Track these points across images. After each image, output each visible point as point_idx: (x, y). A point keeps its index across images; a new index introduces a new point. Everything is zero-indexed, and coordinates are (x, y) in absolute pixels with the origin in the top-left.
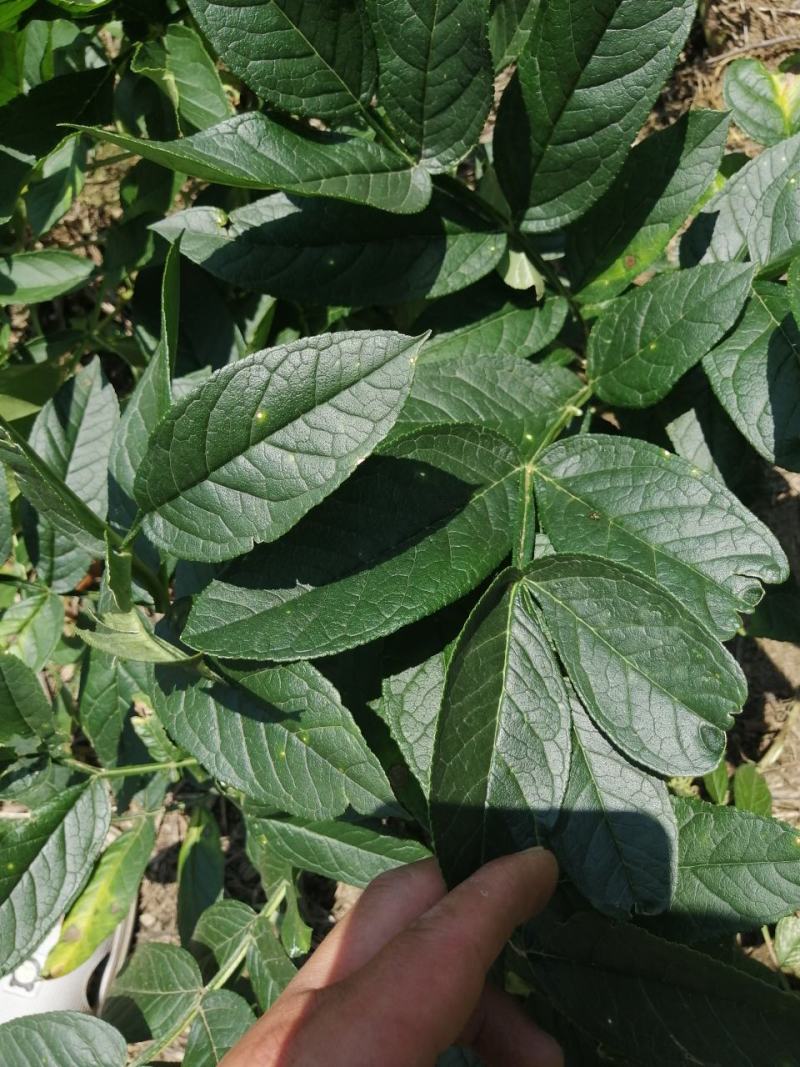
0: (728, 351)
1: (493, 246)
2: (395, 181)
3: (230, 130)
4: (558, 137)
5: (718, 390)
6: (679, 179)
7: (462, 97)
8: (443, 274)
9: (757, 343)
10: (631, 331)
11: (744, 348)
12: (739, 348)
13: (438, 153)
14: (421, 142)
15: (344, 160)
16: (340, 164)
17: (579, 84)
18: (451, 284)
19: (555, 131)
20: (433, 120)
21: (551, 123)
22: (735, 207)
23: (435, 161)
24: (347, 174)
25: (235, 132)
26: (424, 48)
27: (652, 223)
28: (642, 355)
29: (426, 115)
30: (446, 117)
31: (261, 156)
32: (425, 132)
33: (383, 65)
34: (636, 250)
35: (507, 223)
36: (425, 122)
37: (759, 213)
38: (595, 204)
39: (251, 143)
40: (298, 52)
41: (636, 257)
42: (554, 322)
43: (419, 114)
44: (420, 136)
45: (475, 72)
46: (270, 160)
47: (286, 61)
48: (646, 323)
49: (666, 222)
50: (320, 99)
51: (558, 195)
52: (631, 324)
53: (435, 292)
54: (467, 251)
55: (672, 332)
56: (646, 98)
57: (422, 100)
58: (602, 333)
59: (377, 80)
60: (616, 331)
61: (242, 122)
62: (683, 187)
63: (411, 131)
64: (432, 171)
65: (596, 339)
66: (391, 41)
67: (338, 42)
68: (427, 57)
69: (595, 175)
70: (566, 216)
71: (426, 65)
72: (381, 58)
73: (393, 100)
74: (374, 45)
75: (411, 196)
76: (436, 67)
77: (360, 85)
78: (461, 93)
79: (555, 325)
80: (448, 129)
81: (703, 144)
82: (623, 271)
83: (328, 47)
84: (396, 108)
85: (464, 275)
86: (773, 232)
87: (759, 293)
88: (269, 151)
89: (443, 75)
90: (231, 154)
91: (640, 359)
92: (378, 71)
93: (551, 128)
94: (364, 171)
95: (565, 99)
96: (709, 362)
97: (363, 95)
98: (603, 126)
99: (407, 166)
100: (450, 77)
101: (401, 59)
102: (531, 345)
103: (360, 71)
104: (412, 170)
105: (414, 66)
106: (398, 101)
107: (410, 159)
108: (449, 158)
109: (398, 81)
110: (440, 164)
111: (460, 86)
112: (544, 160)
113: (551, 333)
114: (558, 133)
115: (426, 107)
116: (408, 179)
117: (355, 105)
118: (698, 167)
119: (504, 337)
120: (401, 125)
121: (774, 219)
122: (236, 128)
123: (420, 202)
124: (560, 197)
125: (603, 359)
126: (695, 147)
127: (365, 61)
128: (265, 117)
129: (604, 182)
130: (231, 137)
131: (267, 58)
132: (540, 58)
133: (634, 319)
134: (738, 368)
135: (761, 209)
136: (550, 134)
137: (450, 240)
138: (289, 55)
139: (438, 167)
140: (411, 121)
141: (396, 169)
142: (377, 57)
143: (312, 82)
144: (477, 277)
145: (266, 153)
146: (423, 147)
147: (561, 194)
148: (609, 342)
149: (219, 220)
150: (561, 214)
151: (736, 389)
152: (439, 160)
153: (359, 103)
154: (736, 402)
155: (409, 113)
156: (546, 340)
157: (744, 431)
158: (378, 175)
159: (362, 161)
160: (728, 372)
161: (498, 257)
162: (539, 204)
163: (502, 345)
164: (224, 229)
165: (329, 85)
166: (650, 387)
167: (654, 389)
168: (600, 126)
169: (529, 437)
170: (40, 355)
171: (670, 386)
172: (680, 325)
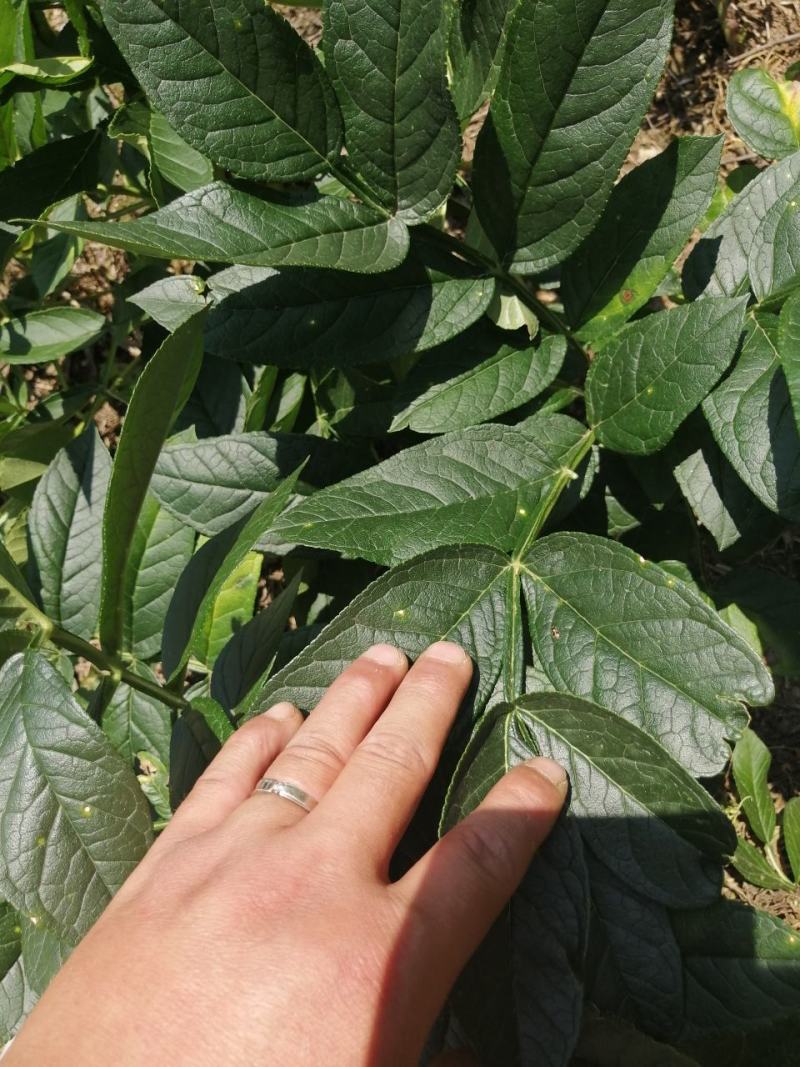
0: (728, 393)
1: (480, 293)
2: (371, 235)
3: (194, 202)
4: (538, 178)
5: (718, 436)
6: (673, 208)
7: (432, 147)
8: (430, 324)
9: (759, 382)
10: (627, 375)
11: (745, 390)
12: (741, 389)
13: (414, 204)
14: (396, 194)
15: (314, 221)
16: (311, 225)
17: (554, 123)
18: (438, 335)
19: (534, 172)
20: (404, 172)
21: (529, 165)
22: (739, 229)
23: (411, 212)
24: (320, 235)
25: (199, 204)
26: (388, 101)
27: (647, 256)
28: (640, 399)
29: (398, 167)
30: (417, 168)
31: (228, 226)
32: (398, 183)
33: (348, 122)
34: (632, 285)
35: (495, 266)
36: (398, 174)
37: (759, 240)
38: (582, 243)
39: (216, 214)
40: (257, 119)
41: (633, 291)
42: (553, 362)
43: (390, 166)
44: (394, 188)
45: (442, 122)
46: (236, 229)
47: (245, 128)
48: (640, 366)
49: (661, 255)
50: (285, 163)
51: (544, 236)
52: (625, 367)
53: (423, 344)
54: (454, 299)
55: (668, 376)
56: (625, 133)
57: (391, 152)
58: (598, 376)
59: (343, 136)
60: (612, 375)
61: (206, 193)
62: (677, 217)
63: (383, 184)
64: (409, 222)
65: (593, 383)
66: (354, 97)
67: (299, 103)
68: (392, 109)
69: (579, 213)
70: (554, 256)
71: (392, 118)
72: (345, 115)
73: (362, 155)
74: (337, 103)
75: (388, 250)
76: (403, 118)
77: (326, 145)
78: (431, 143)
79: (554, 365)
80: (422, 180)
81: (695, 171)
82: (621, 306)
83: (288, 109)
84: (366, 162)
85: (452, 325)
86: (775, 259)
87: (762, 326)
88: (237, 220)
89: (410, 127)
90: (196, 227)
91: (639, 404)
92: (343, 127)
93: (530, 169)
94: (338, 230)
95: (540, 140)
96: (709, 405)
97: (331, 153)
98: (582, 165)
99: (383, 219)
100: (418, 128)
101: (366, 114)
102: (529, 390)
103: (325, 129)
104: (389, 222)
105: (381, 119)
106: (367, 156)
107: (385, 212)
108: (425, 208)
109: (364, 137)
110: (416, 215)
111: (428, 137)
112: (526, 202)
113: (551, 374)
114: (537, 174)
115: (396, 159)
116: (384, 234)
117: (323, 164)
118: (691, 195)
119: (500, 384)
120: (373, 178)
121: (776, 245)
122: (200, 200)
123: (396, 257)
124: (547, 237)
125: (602, 403)
126: (686, 175)
127: (328, 119)
128: (229, 186)
129: (590, 221)
130: (195, 209)
131: (224, 128)
132: (511, 101)
133: (629, 363)
134: (739, 411)
135: (761, 235)
136: (530, 175)
137: (435, 290)
138: (247, 123)
139: (416, 218)
140: (383, 174)
141: (372, 223)
142: (341, 115)
143: (276, 145)
144: (466, 324)
145: (232, 223)
146: (399, 198)
147: (547, 234)
148: (606, 385)
149: (197, 288)
150: (548, 254)
151: (737, 434)
152: (416, 211)
153: (327, 161)
154: (737, 449)
155: (379, 167)
156: (545, 383)
157: (747, 480)
158: (352, 232)
159: (334, 220)
160: (730, 415)
161: (486, 302)
162: (526, 245)
163: (498, 393)
164: (202, 297)
165: (293, 147)
166: (651, 434)
167: (656, 436)
168: (580, 165)
169: (522, 512)
170: (57, 411)
171: (672, 433)
172: (675, 367)
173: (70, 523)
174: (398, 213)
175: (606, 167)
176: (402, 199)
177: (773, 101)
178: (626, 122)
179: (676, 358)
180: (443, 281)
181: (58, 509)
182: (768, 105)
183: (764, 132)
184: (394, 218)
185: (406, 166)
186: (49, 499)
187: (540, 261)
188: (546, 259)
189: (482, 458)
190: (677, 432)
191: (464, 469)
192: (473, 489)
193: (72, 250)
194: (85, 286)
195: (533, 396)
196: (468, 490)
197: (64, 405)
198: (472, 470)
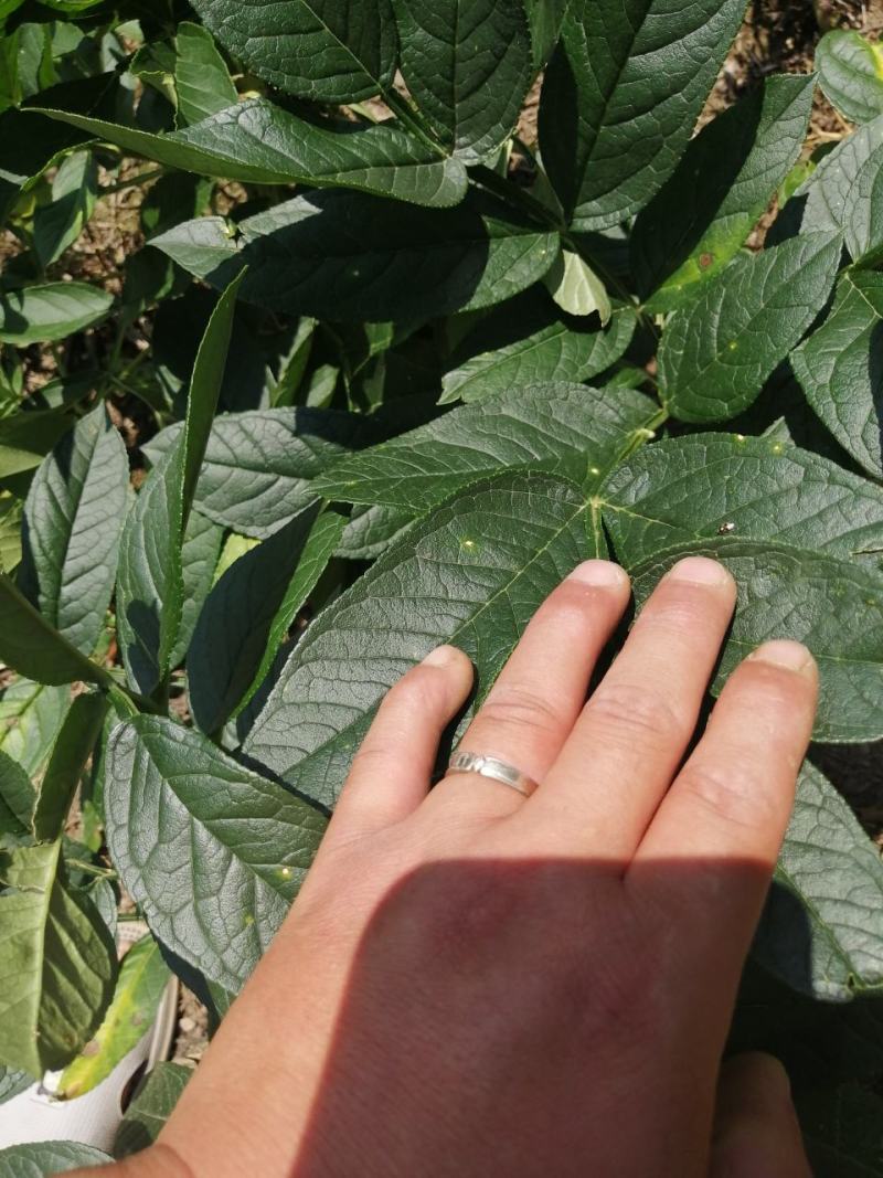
0: (823, 354)
1: (543, 249)
2: (425, 174)
3: (230, 120)
4: (612, 116)
5: (813, 400)
6: (757, 158)
7: (497, 71)
8: (485, 282)
9: (858, 341)
10: (706, 335)
11: (842, 349)
12: (838, 349)
13: (473, 141)
14: (453, 129)
15: (363, 151)
16: (359, 155)
17: (633, 50)
18: (495, 294)
19: (608, 108)
20: (465, 102)
21: (603, 100)
22: (828, 194)
23: (470, 152)
24: (367, 167)
25: (235, 122)
26: (450, 16)
27: (728, 214)
28: (721, 359)
29: (457, 97)
30: (478, 97)
31: (266, 147)
32: (457, 117)
33: (404, 40)
34: (711, 247)
35: (560, 224)
36: (457, 106)
37: (855, 194)
38: (660, 192)
39: (254, 134)
40: (304, 27)
41: (712, 254)
42: (621, 337)
43: (448, 95)
44: (452, 123)
45: (509, 39)
46: (275, 151)
47: (290, 37)
48: (721, 321)
49: (745, 211)
50: (333, 80)
51: (616, 186)
52: (704, 326)
53: (476, 303)
54: (514, 257)
55: (753, 326)
56: (712, 59)
57: (451, 79)
58: (671, 344)
59: (398, 56)
60: (688, 339)
61: (243, 110)
62: (763, 167)
63: (440, 115)
64: (467, 163)
65: (666, 353)
66: (412, 10)
67: (350, 13)
68: (454, 27)
69: (657, 157)
70: (627, 209)
71: (454, 36)
72: (402, 31)
73: (418, 81)
74: (392, 17)
75: (443, 191)
76: (466, 38)
77: (379, 64)
78: (496, 66)
79: (622, 340)
80: (484, 112)
81: (783, 116)
82: (699, 272)
83: (339, 20)
84: (423, 89)
85: (511, 283)
86: (872, 215)
87: (858, 286)
88: (275, 142)
89: (475, 47)
90: (231, 146)
91: (720, 363)
92: (399, 46)
93: (604, 105)
94: (388, 164)
95: (617, 69)
96: (799, 364)
97: (384, 77)
98: (662, 99)
99: (439, 158)
100: (482, 49)
101: (424, 32)
102: (594, 364)
103: (378, 47)
104: (445, 162)
105: (440, 38)
106: (424, 82)
107: (442, 151)
108: (487, 146)
109: (422, 58)
110: (476, 154)
111: (493, 59)
112: (598, 144)
113: (618, 349)
114: (611, 111)
115: (456, 87)
116: (439, 174)
117: (375, 87)
118: (779, 143)
119: (563, 356)
120: (430, 109)
121: (873, 199)
122: (237, 118)
123: (453, 197)
124: (619, 188)
125: (676, 374)
126: (775, 120)
127: (382, 35)
128: (270, 103)
129: (668, 165)
130: (231, 127)
131: (268, 34)
132: (585, 23)
133: (707, 320)
134: (836, 372)
135: (857, 189)
136: (603, 112)
137: (493, 246)
138: (293, 31)
139: (475, 157)
140: (441, 104)
141: (427, 161)
142: (397, 31)
143: (322, 60)
144: (526, 284)
145: (271, 145)
146: (457, 135)
147: (619, 184)
148: (681, 352)
149: (227, 232)
150: (621, 205)
151: (834, 398)
152: (475, 149)
153: (379, 85)
154: (834, 412)
155: (437, 95)
156: (612, 357)
157: (847, 445)
158: (405, 168)
159: (385, 152)
160: (825, 377)
161: (549, 261)
162: (595, 198)
163: (560, 365)
164: (233, 241)
165: (343, 64)
166: (735, 393)
167: (740, 393)
168: (660, 98)
169: (595, 471)
170: (55, 399)
171: (760, 386)
172: (763, 314)
173: (73, 516)
174: (455, 152)
175: (689, 100)
176: (459, 137)
177: (865, 64)
178: (713, 46)
179: (763, 305)
180: (503, 236)
181: (59, 501)
182: (860, 68)
183: (855, 97)
184: (450, 158)
185: (464, 98)
186: (49, 488)
187: (611, 215)
188: (618, 213)
189: (546, 419)
190: (766, 385)
191: (525, 429)
192: (536, 449)
193: (80, 214)
194: (89, 269)
195: (600, 371)
196: (531, 451)
197: (64, 393)
198: (535, 430)
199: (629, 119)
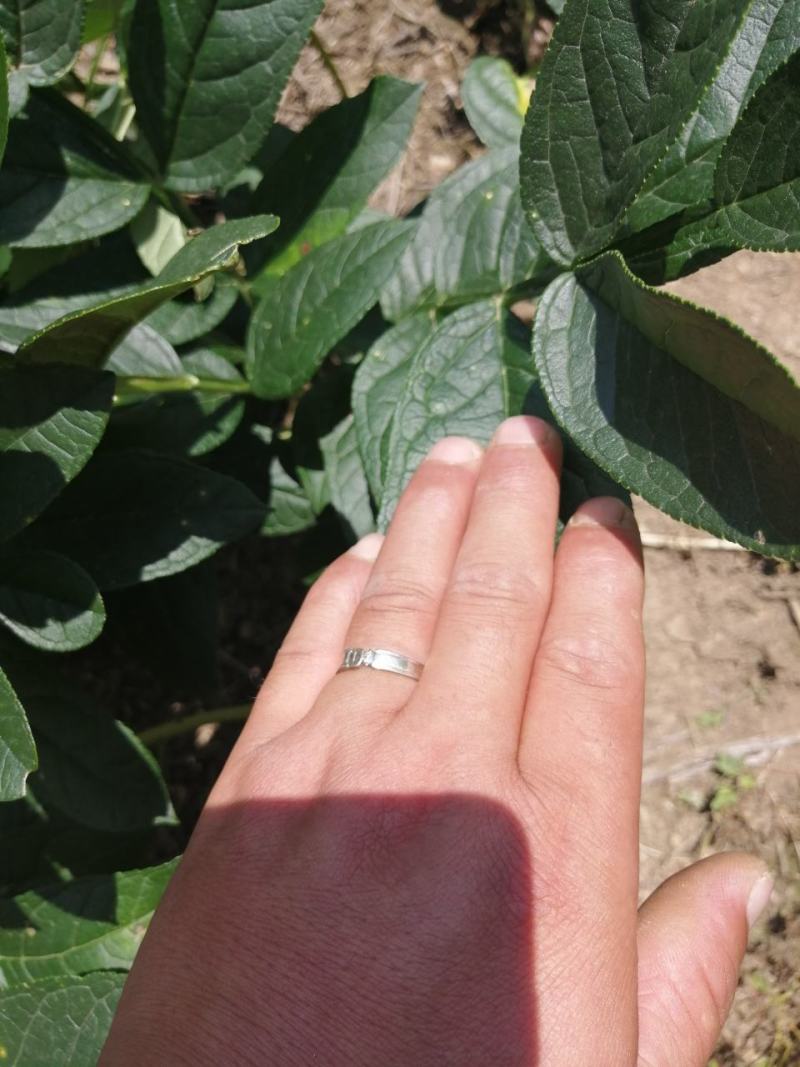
1: (124, 202)
4: (200, 70)
13: (40, 58)
14: (19, 39)
17: (220, 3)
18: (59, 236)
19: (198, 60)
20: (30, 11)
21: (191, 51)
23: (38, 69)
30: (43, 9)
32: (23, 27)
36: (22, 13)
44: (16, 32)
48: (303, 298)
49: (346, 207)
51: (209, 148)
52: (289, 301)
54: (94, 200)
64: (33, 82)
69: (246, 126)
80: (49, 27)
85: (81, 228)
93: (192, 57)
95: (204, 20)
98: (250, 63)
104: (10, 75)
108: (53, 66)
110: (44, 75)
112: (188, 98)
114: (200, 65)
124: (212, 151)
129: (256, 137)
136: (191, 64)
137: (71, 184)
144: (98, 232)
146: (23, 46)
147: (212, 148)
148: (269, 326)
152: (43, 67)
161: (131, 213)
162: (189, 158)
172: (337, 292)
174: (22, 66)
175: (276, 71)
176: (27, 50)
178: (298, 18)
179: (338, 283)
180: (83, 176)
184: (15, 72)
185: (26, 6)
187: (203, 178)
188: (209, 177)
199: (217, 77)
